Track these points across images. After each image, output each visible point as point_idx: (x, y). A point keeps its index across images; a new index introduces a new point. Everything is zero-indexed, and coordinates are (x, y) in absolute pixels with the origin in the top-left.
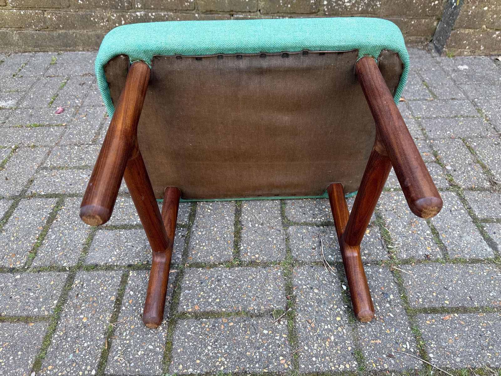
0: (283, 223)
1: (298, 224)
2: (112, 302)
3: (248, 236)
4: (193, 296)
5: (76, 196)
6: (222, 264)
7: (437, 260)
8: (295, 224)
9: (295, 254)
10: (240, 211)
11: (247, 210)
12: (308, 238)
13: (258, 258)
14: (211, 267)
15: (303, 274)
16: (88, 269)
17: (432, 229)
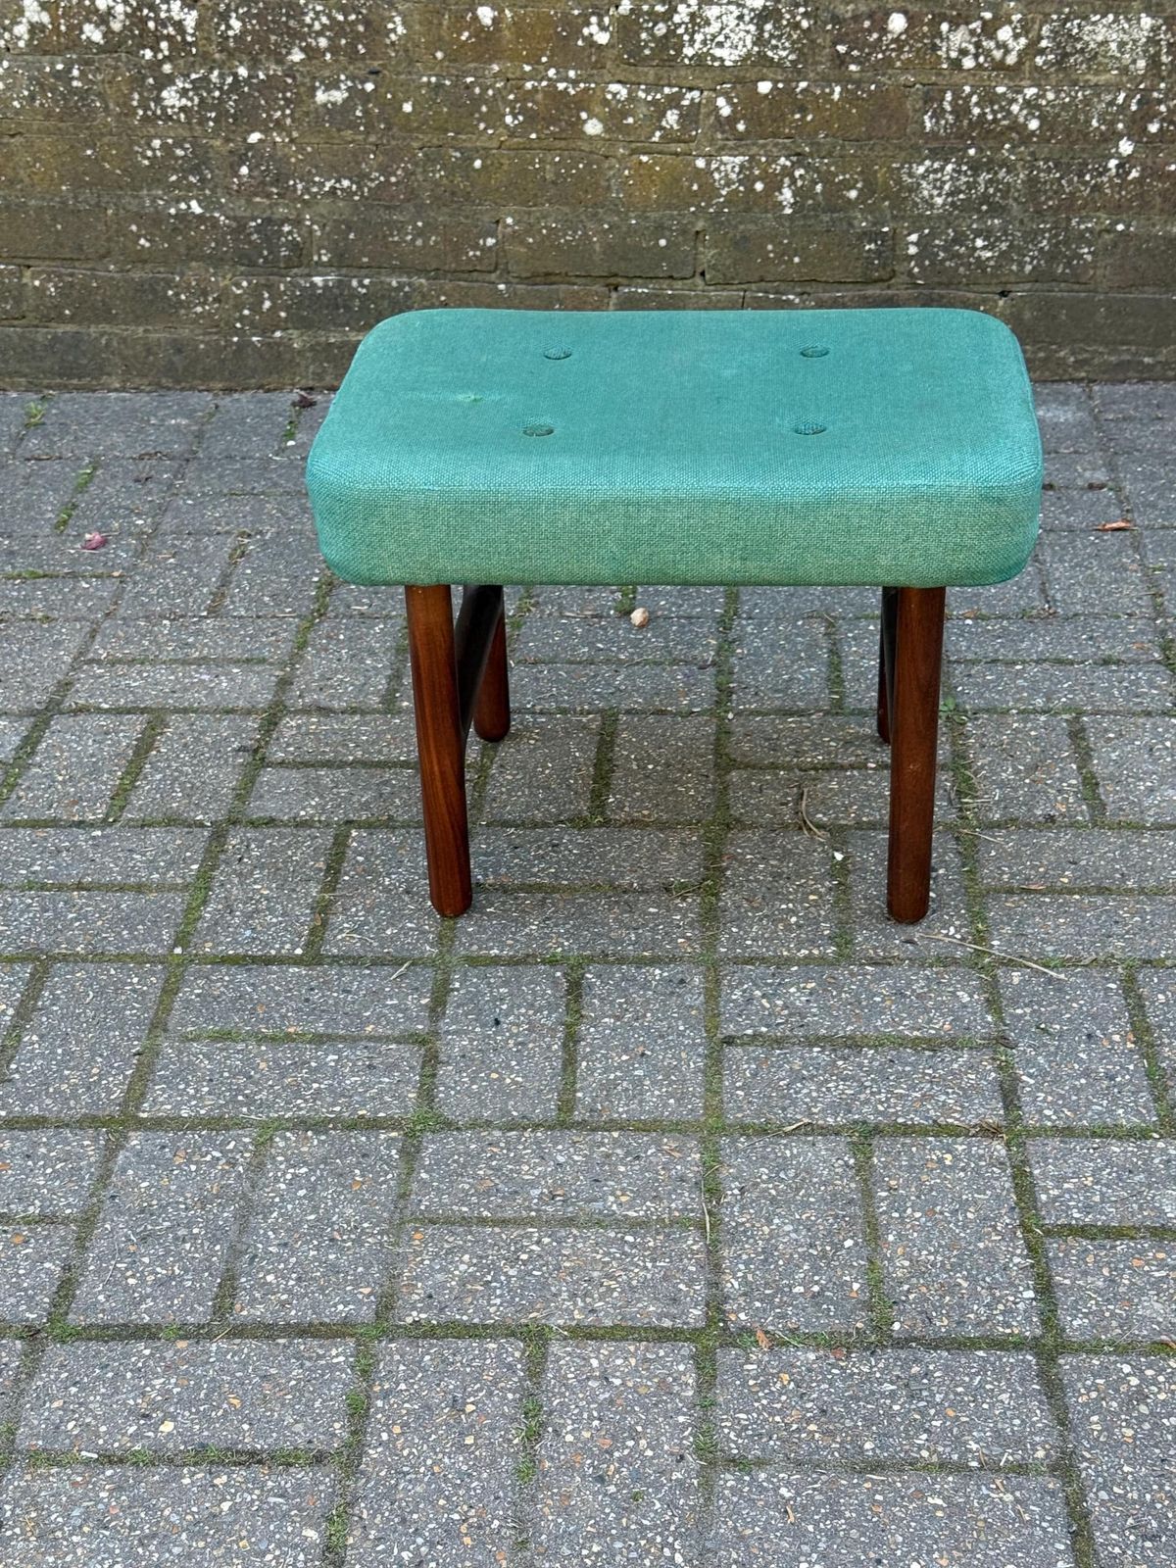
0: (716, 765)
1: (754, 767)
2: (320, 870)
3: (626, 783)
4: (498, 864)
5: (195, 711)
6: (562, 822)
7: (1074, 825)
8: (747, 766)
9: (738, 810)
10: (612, 742)
11: (630, 741)
12: (774, 789)
13: (649, 816)
14: (535, 826)
15: (749, 839)
16: (253, 824)
17: (1085, 778)
